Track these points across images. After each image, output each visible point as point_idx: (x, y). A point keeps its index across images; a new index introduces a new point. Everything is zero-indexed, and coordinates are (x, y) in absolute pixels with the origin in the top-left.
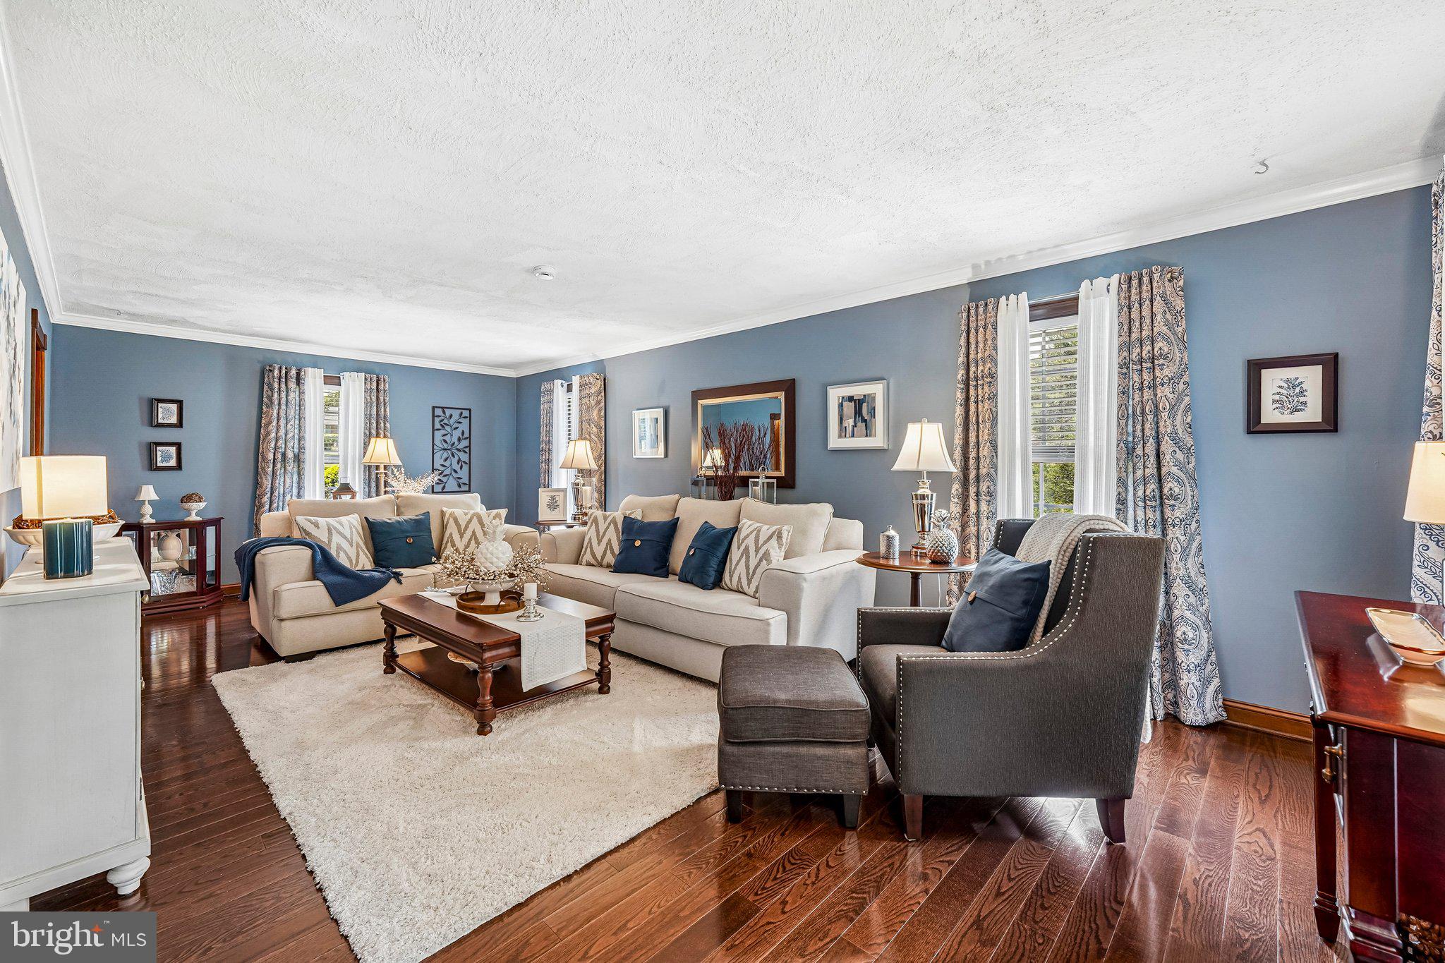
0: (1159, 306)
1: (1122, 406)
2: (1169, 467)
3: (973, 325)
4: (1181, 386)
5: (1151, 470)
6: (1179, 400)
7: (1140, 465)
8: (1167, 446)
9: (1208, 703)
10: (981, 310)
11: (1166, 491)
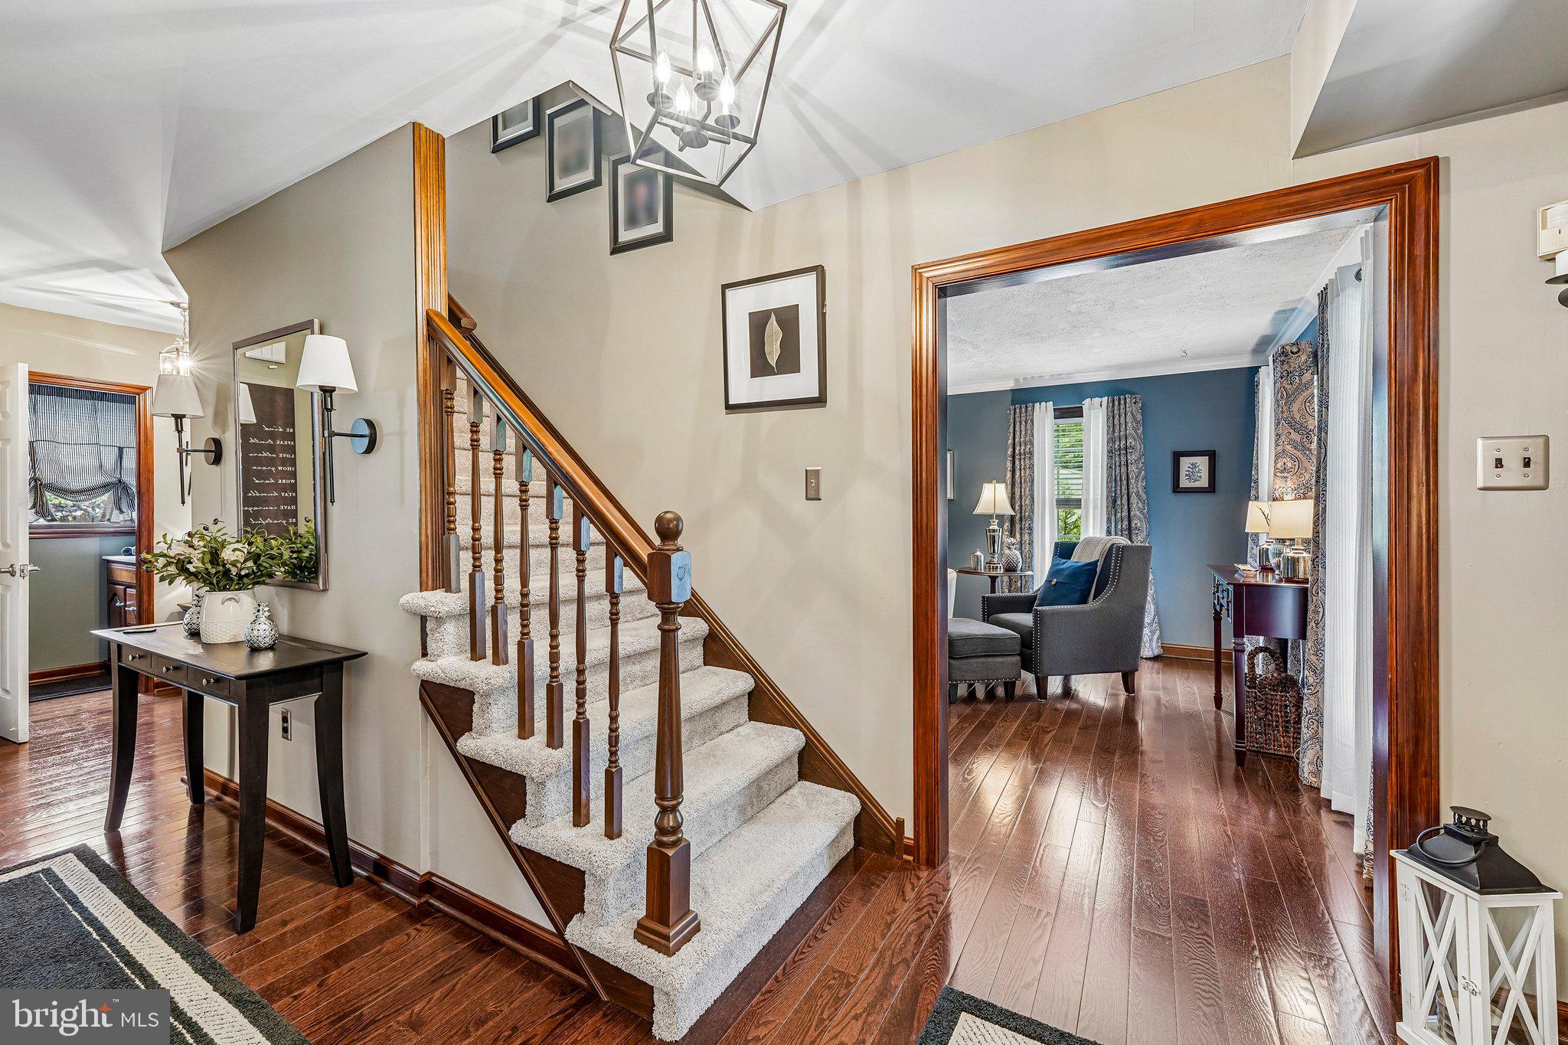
0: (1129, 418)
1: (1109, 475)
2: (1135, 512)
3: (1017, 419)
4: (1141, 465)
5: (1125, 514)
6: (1140, 473)
7: (1119, 510)
8: (1134, 499)
9: (1154, 645)
10: (1023, 410)
11: (1133, 525)
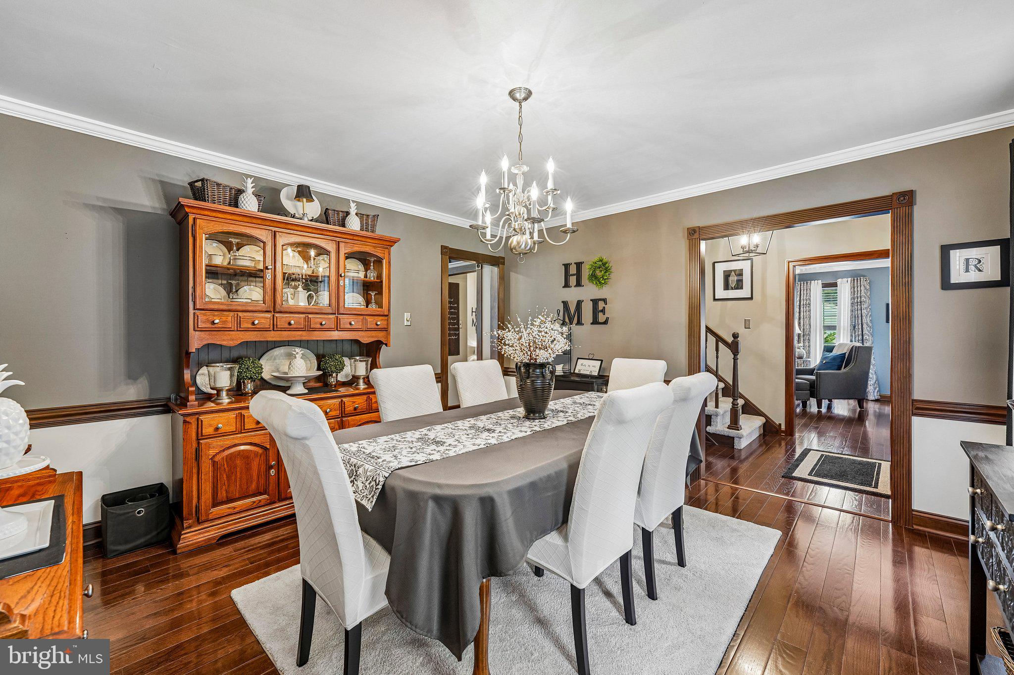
0: (862, 288)
1: (852, 315)
2: (865, 331)
3: (802, 289)
4: (869, 310)
5: (860, 332)
6: (868, 313)
7: (857, 331)
8: (865, 326)
9: (876, 394)
10: (805, 284)
11: (864, 338)
